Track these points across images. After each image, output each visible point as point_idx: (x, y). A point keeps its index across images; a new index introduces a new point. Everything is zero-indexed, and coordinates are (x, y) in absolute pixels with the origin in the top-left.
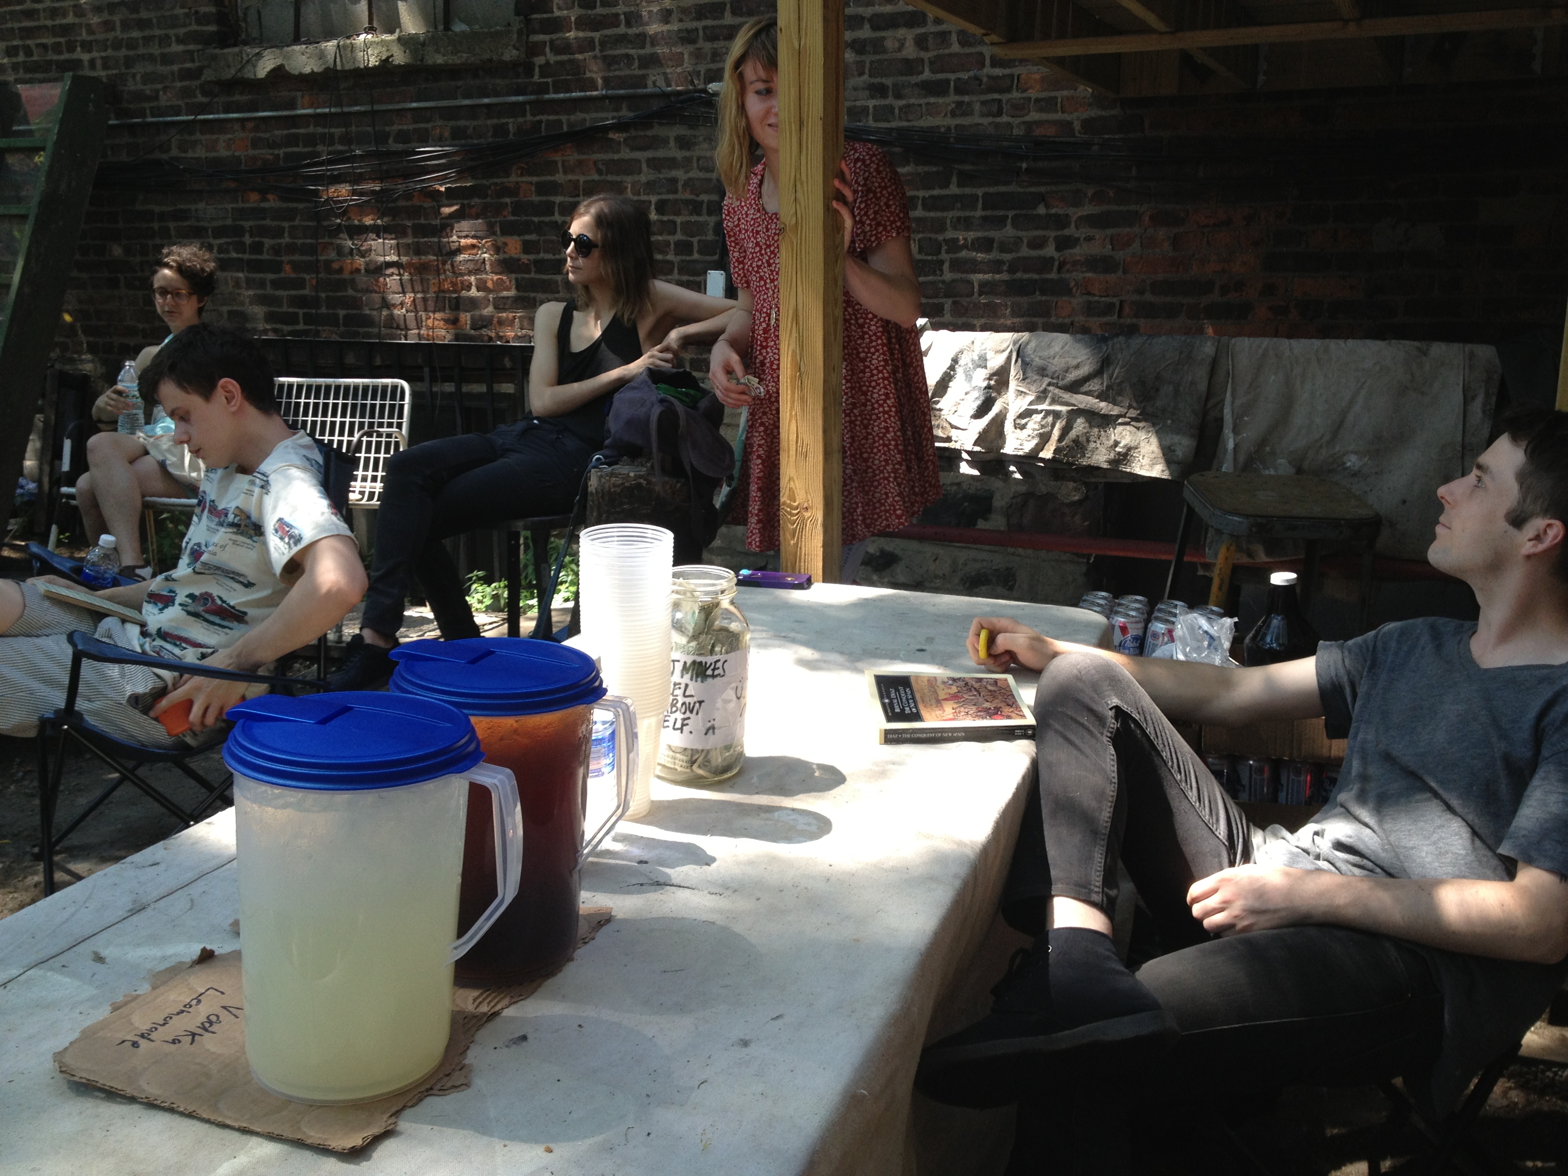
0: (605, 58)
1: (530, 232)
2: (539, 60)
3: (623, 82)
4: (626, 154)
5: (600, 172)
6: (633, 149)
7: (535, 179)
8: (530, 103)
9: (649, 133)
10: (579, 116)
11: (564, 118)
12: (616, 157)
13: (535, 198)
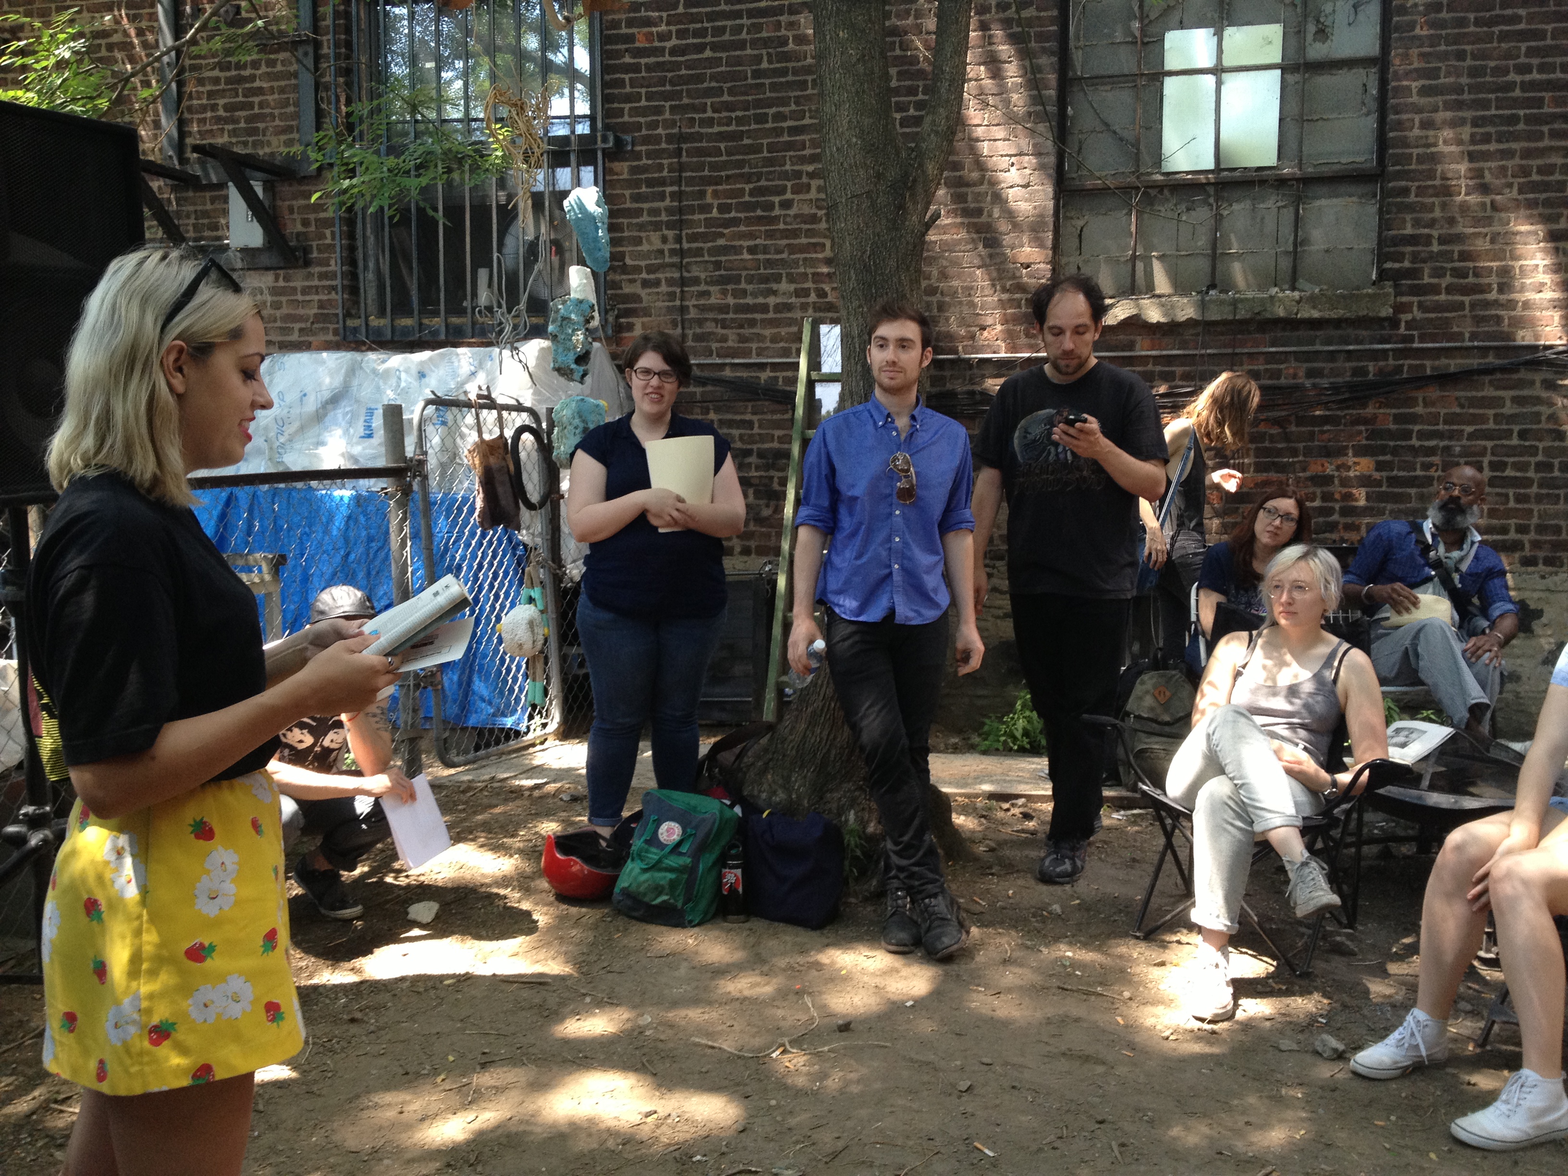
0: (1474, 317)
1: (1385, 454)
2: (1405, 317)
3: (1490, 336)
4: (1489, 392)
5: (1462, 406)
6: (1497, 388)
7: (1394, 411)
8: (1392, 350)
9: (1515, 376)
10: (1444, 361)
11: (1428, 363)
12: (1480, 394)
13: (1392, 427)
